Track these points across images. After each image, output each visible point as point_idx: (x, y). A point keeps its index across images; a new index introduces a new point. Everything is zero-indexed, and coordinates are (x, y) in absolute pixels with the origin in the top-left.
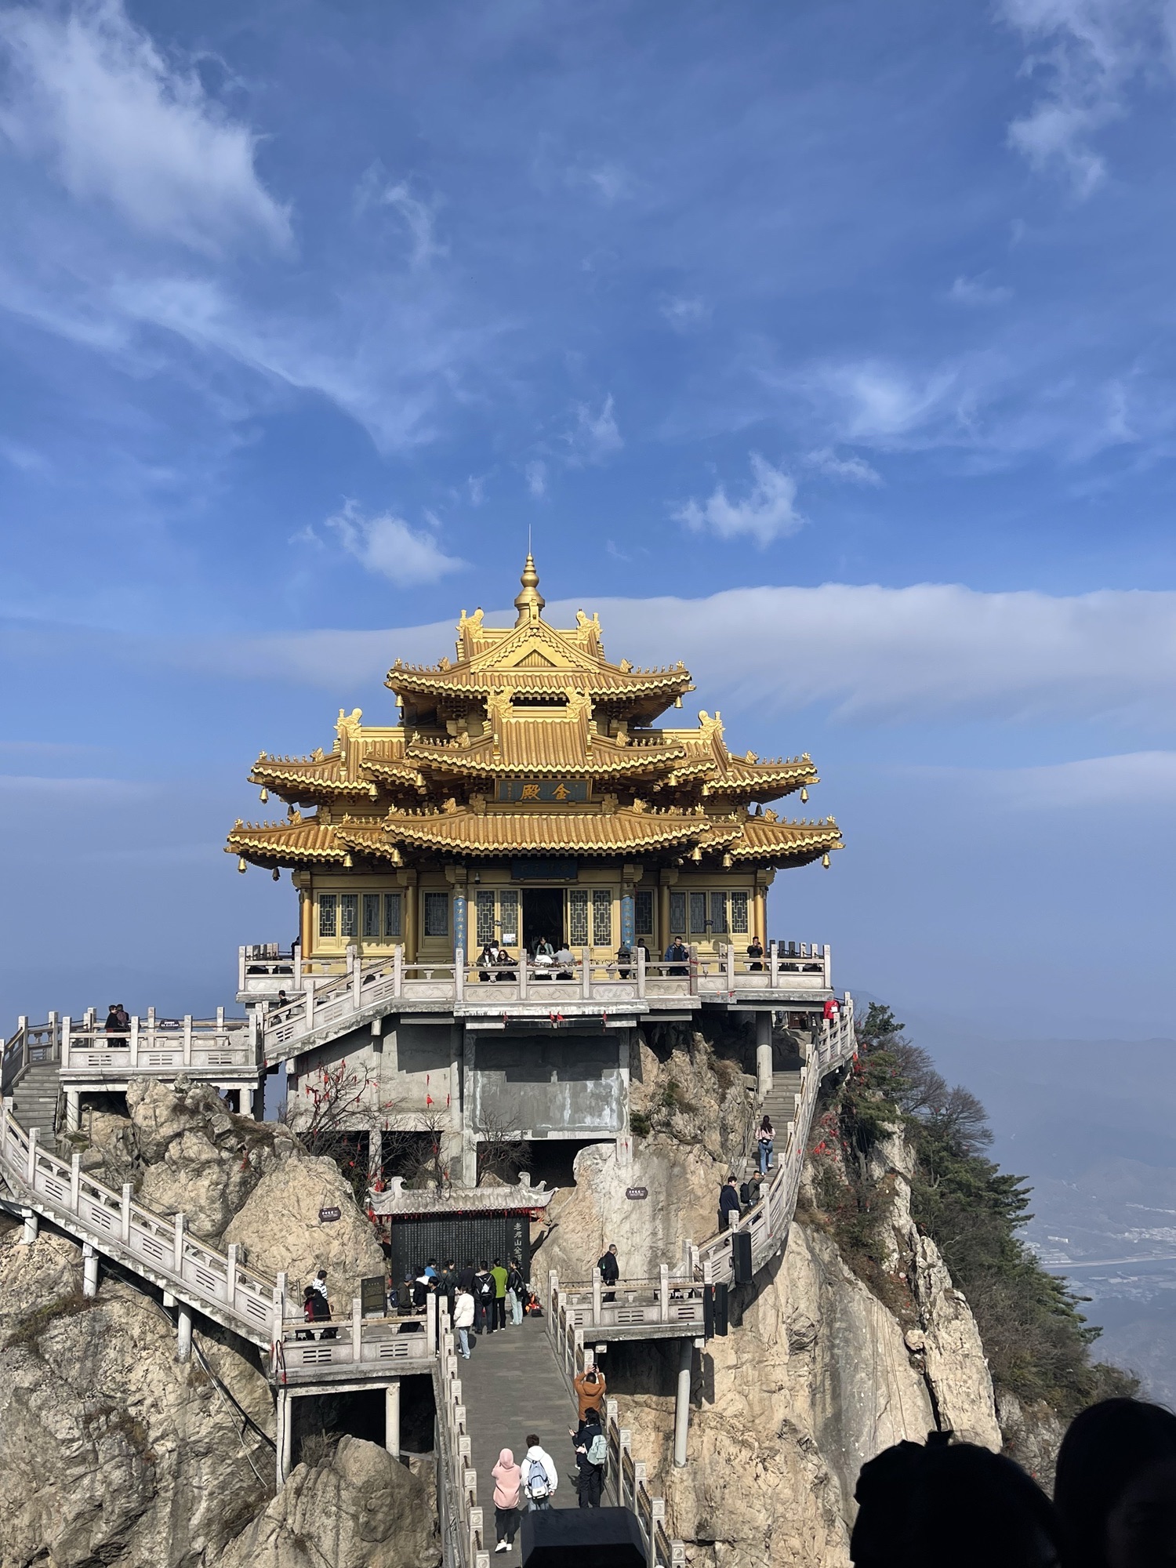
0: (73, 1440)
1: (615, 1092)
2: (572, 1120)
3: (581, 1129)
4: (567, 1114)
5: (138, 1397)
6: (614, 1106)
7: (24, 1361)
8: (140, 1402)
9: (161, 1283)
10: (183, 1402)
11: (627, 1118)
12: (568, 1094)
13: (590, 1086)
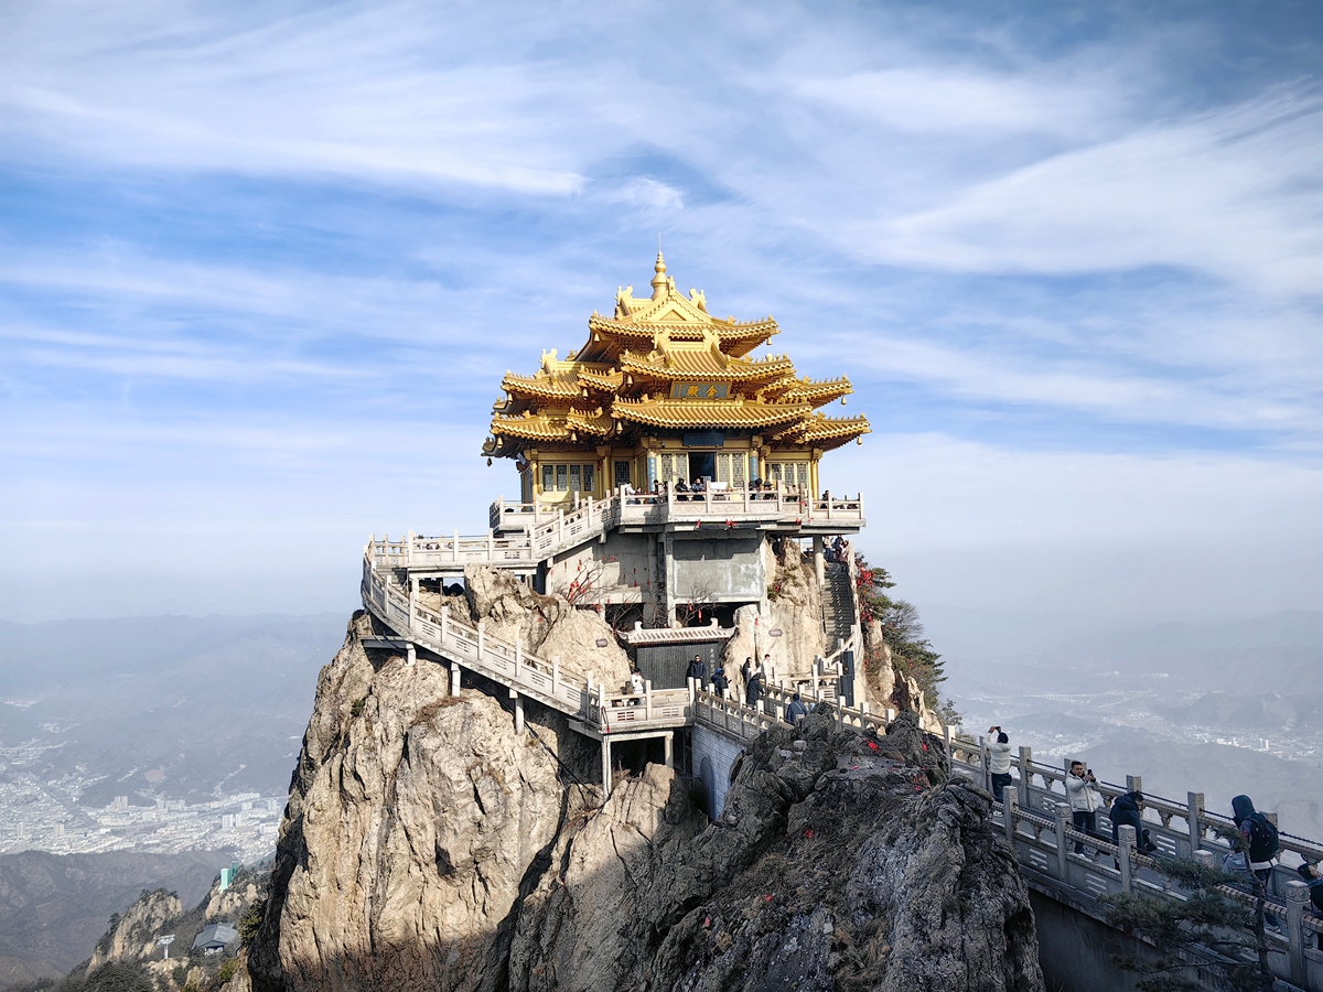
0: (461, 781)
1: (758, 573)
2: (733, 590)
3: (738, 596)
4: (730, 586)
5: (497, 755)
6: (758, 581)
7: (426, 733)
8: (497, 759)
9: (508, 684)
10: (525, 758)
11: (765, 589)
12: (729, 574)
13: (743, 568)
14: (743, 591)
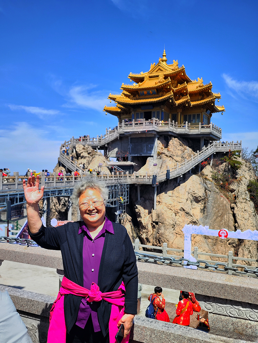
2: (146, 152)
11: (156, 152)
12: (145, 147)
13: (149, 146)
14: (149, 152)
